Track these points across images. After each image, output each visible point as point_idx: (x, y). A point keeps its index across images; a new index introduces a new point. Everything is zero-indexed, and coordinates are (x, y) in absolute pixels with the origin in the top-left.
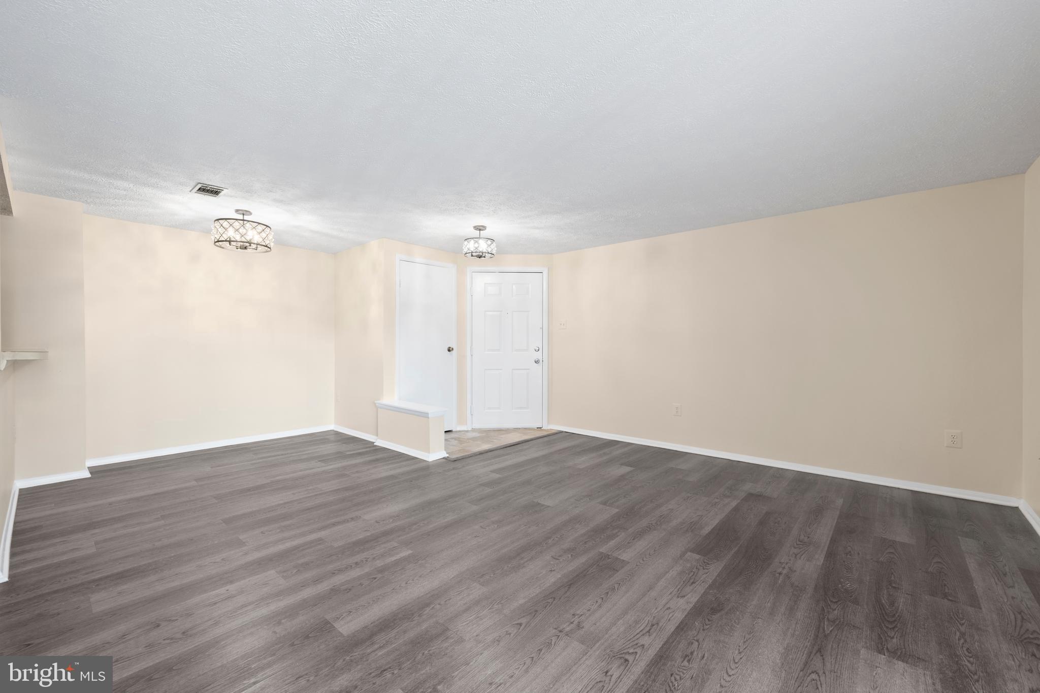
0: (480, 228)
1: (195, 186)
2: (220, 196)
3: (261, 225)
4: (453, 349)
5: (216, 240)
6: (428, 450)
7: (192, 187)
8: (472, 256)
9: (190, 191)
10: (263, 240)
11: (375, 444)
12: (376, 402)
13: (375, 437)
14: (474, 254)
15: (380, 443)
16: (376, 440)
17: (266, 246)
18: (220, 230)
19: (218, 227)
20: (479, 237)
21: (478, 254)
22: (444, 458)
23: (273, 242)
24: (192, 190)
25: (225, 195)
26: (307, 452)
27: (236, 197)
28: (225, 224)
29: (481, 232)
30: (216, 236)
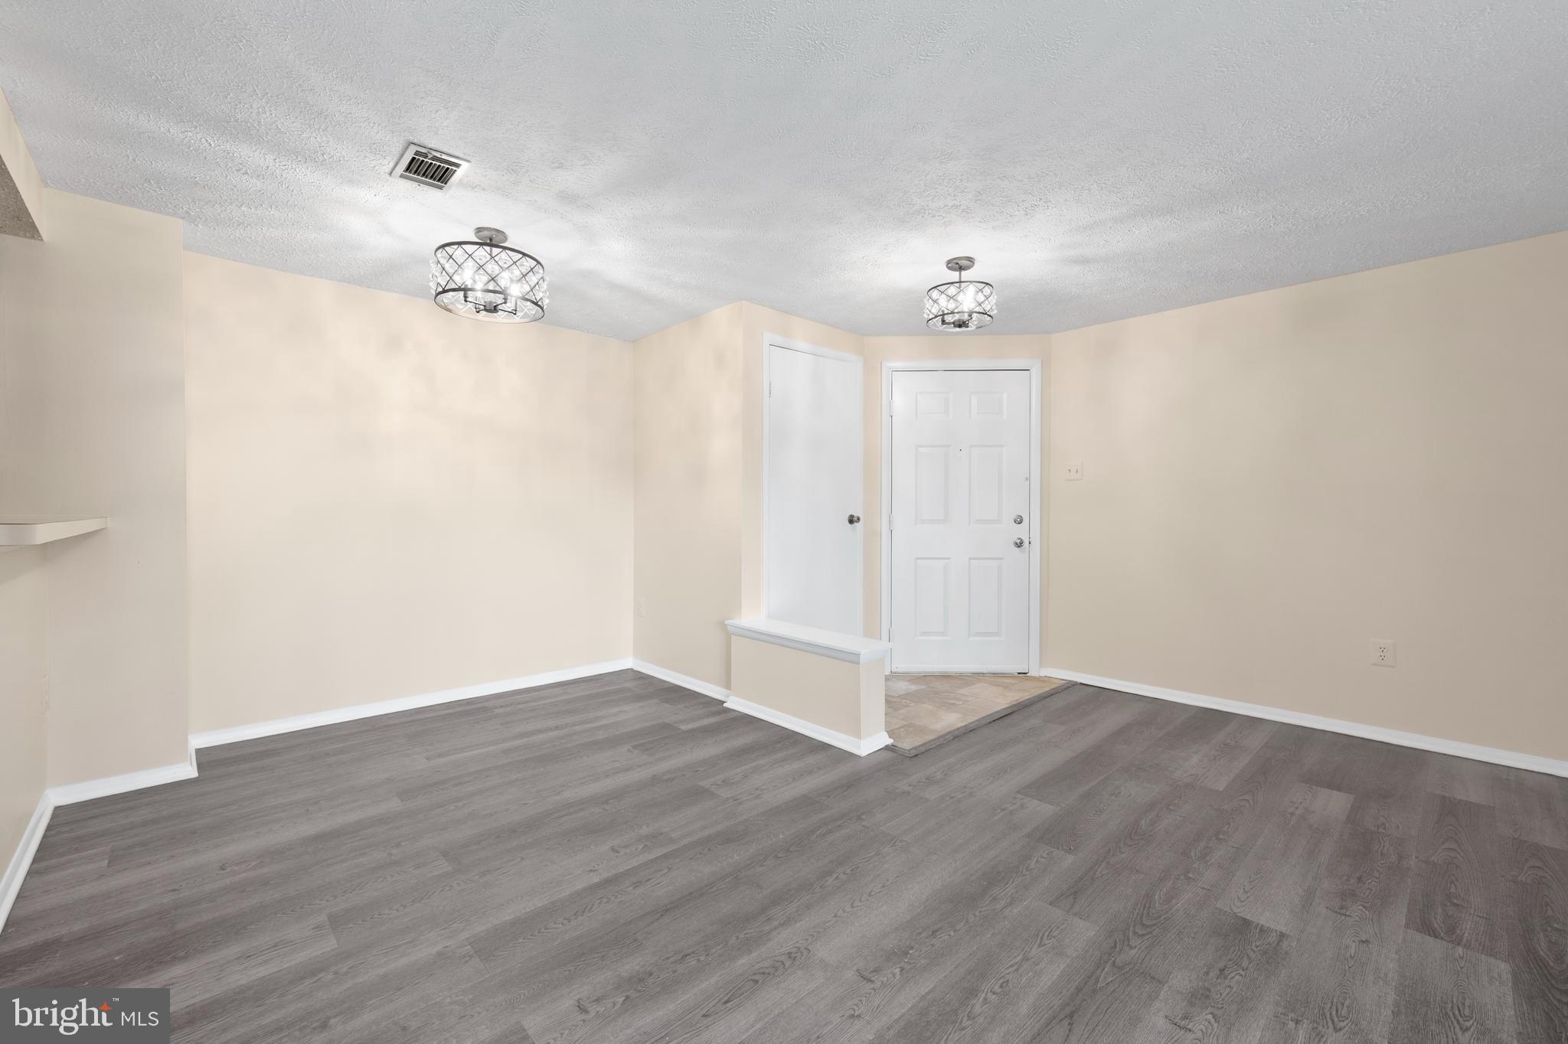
0: (959, 265)
1: (402, 156)
2: (450, 187)
3: (528, 259)
4: (859, 519)
5: (440, 289)
6: (856, 732)
7: (395, 159)
8: (943, 322)
9: (390, 174)
10: (532, 290)
11: (725, 705)
12: (726, 622)
13: (724, 691)
14: (949, 319)
15: (736, 703)
16: (728, 696)
17: (536, 304)
18: (447, 266)
19: (443, 261)
20: (958, 280)
21: (957, 317)
22: (887, 748)
23: (548, 297)
24: (393, 169)
25: (461, 183)
26: (604, 722)
27: (483, 189)
28: (458, 253)
29: (963, 273)
30: (439, 280)
